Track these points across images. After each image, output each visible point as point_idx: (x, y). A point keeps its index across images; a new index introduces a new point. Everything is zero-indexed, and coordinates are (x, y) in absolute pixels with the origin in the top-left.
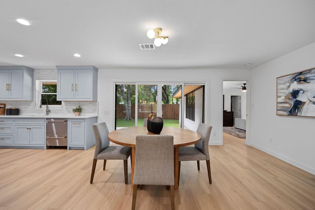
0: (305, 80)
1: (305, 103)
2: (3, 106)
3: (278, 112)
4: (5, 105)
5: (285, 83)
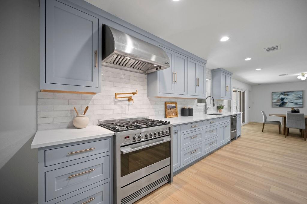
0: (287, 95)
1: (287, 103)
2: (174, 105)
3: (273, 103)
4: (176, 104)
5: (277, 95)
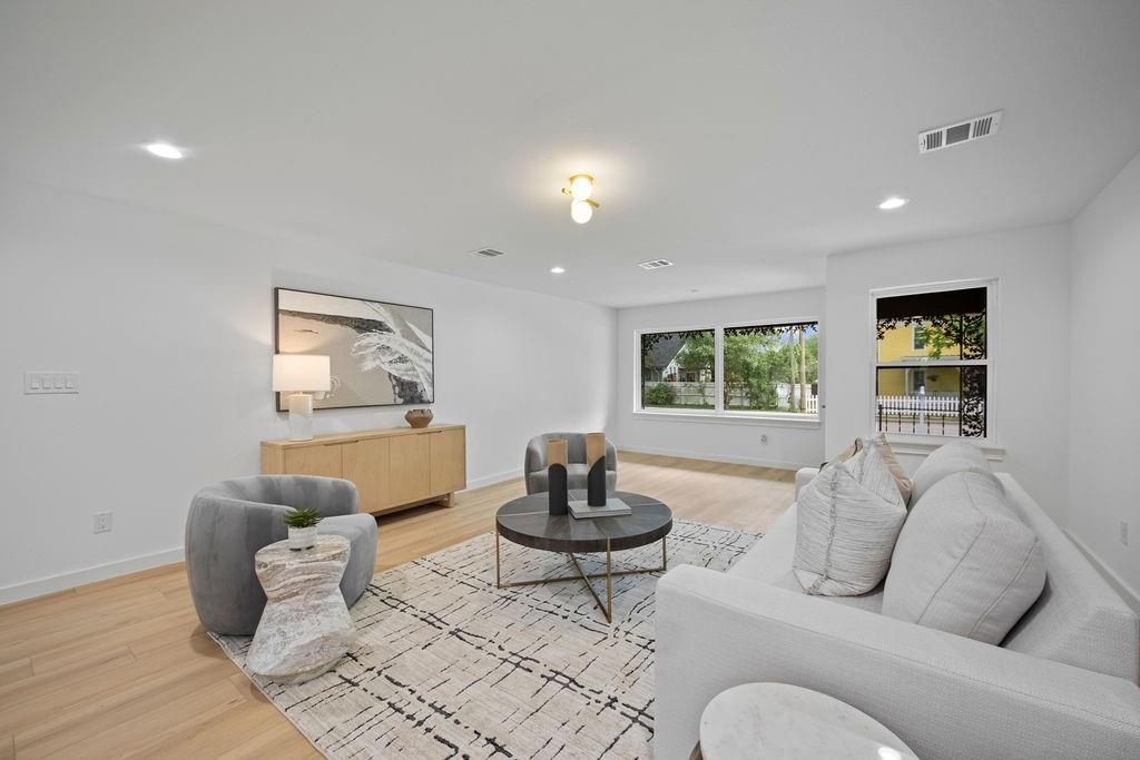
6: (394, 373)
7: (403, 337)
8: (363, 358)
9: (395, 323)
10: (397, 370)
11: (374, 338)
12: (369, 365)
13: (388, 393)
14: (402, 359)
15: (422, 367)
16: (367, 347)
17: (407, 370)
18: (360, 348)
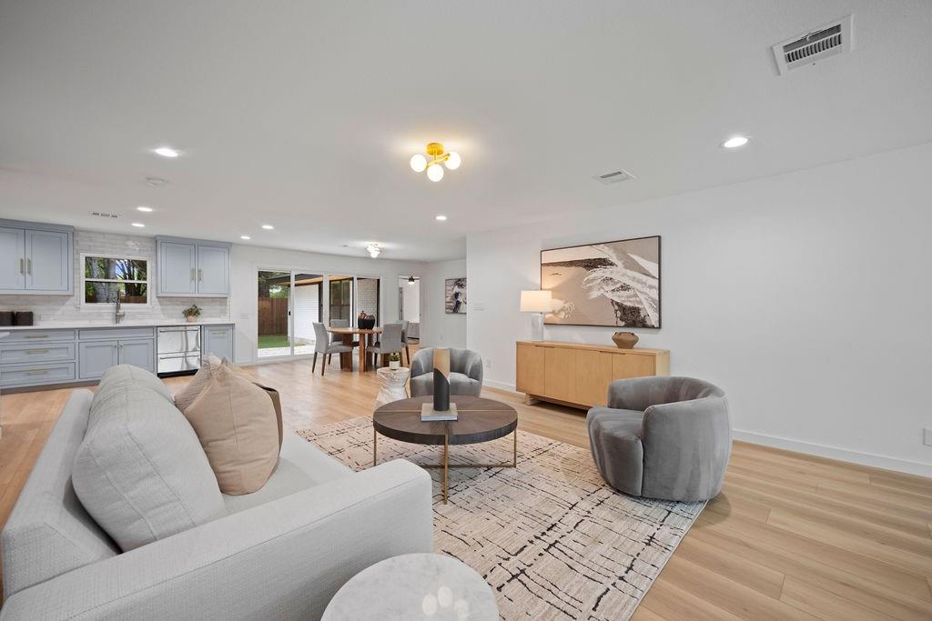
0: (462, 286)
1: (461, 303)
6: (616, 299)
7: (626, 267)
8: (590, 289)
9: (618, 257)
10: (619, 297)
11: (599, 273)
12: (595, 294)
13: (611, 316)
14: (625, 288)
15: (646, 294)
16: (594, 280)
17: (628, 297)
18: (589, 281)
